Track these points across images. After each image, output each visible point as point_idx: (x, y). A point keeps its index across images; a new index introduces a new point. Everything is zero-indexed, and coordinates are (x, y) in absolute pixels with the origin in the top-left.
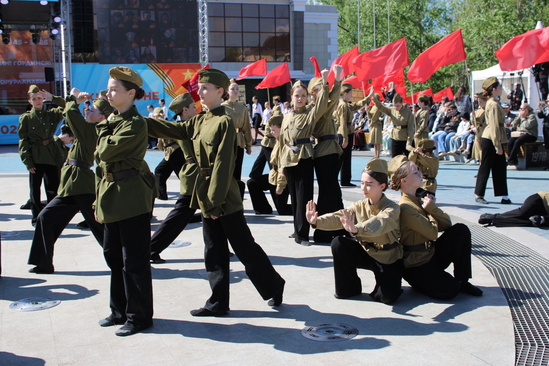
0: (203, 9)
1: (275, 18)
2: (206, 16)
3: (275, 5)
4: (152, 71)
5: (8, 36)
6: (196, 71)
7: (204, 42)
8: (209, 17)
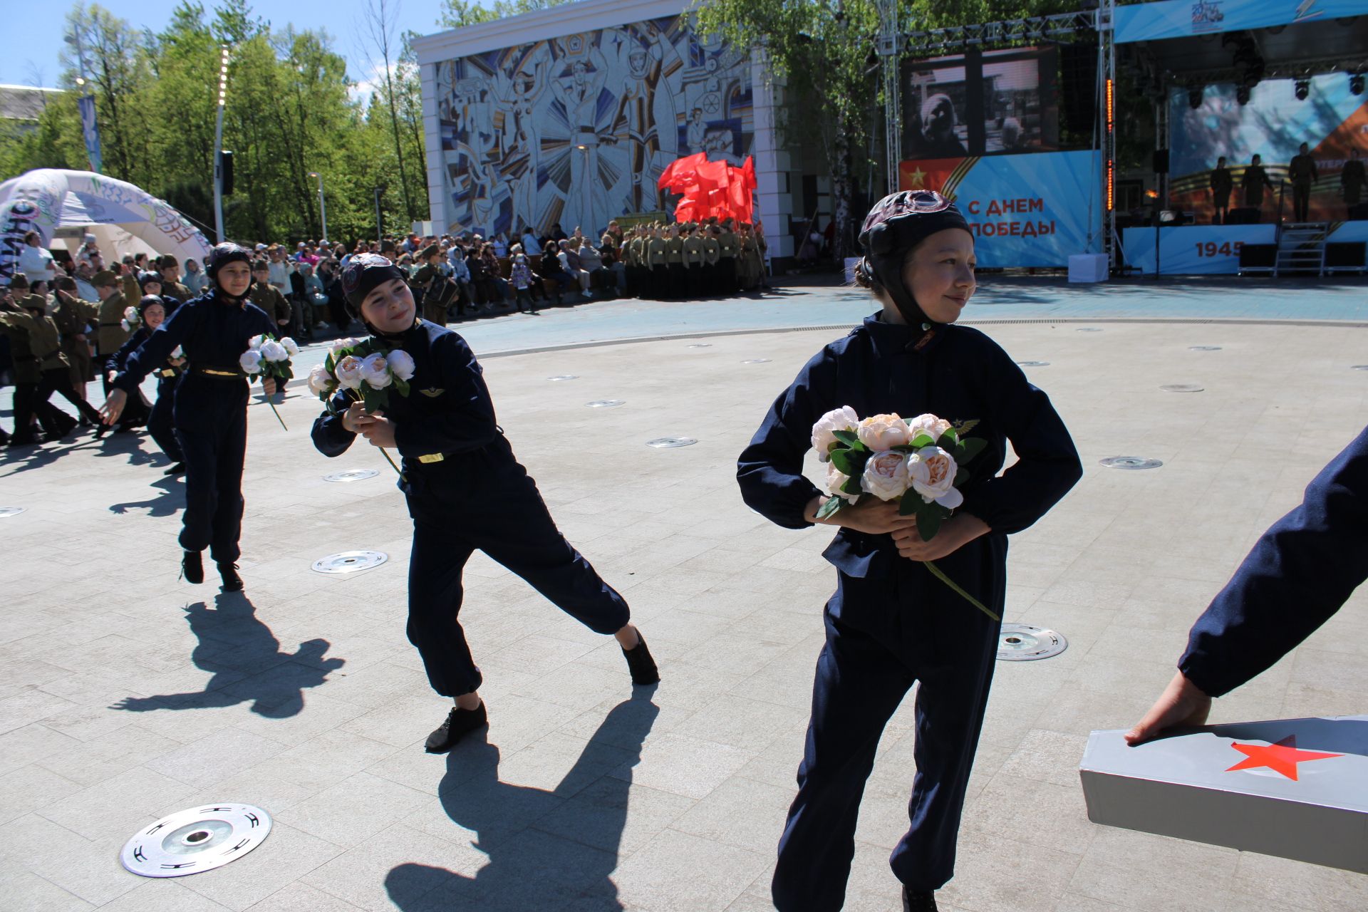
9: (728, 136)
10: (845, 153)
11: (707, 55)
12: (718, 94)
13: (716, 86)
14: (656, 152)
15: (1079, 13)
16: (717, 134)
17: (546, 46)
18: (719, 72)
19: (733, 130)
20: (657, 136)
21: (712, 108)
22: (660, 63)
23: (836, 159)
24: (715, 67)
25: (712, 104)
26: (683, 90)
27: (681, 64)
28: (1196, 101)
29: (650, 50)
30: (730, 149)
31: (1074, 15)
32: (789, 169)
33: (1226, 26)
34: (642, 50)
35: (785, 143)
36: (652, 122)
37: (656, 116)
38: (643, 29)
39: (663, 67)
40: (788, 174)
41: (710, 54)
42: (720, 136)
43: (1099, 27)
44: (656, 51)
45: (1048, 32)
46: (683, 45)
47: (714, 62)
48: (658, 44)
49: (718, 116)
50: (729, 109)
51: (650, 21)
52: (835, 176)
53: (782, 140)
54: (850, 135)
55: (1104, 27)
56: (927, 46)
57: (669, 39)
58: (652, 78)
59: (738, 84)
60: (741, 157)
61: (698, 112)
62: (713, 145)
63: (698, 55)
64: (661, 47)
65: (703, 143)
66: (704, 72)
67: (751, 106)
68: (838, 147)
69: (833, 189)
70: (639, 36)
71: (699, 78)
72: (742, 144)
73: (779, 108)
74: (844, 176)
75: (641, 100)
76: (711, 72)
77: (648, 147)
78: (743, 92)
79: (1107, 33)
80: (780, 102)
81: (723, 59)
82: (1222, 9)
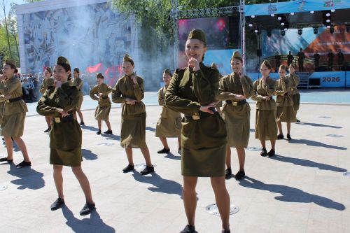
9: (122, 43)
11: (116, 16)
12: (119, 28)
13: (119, 26)
15: (234, 7)
16: (119, 41)
17: (62, 11)
18: (120, 21)
19: (124, 40)
25: (117, 32)
27: (107, 19)
28: (269, 35)
30: (123, 46)
31: (232, 7)
33: (278, 12)
34: (94, 13)
35: (141, 45)
39: (101, 19)
40: (142, 55)
43: (240, 11)
45: (224, 12)
47: (118, 18)
49: (119, 35)
50: (123, 33)
55: (242, 11)
56: (187, 15)
59: (126, 26)
61: (113, 34)
62: (118, 45)
63: (113, 16)
66: (115, 21)
67: (130, 33)
73: (139, 34)
75: (94, 30)
76: (117, 21)
78: (128, 28)
79: (242, 13)
82: (276, 7)
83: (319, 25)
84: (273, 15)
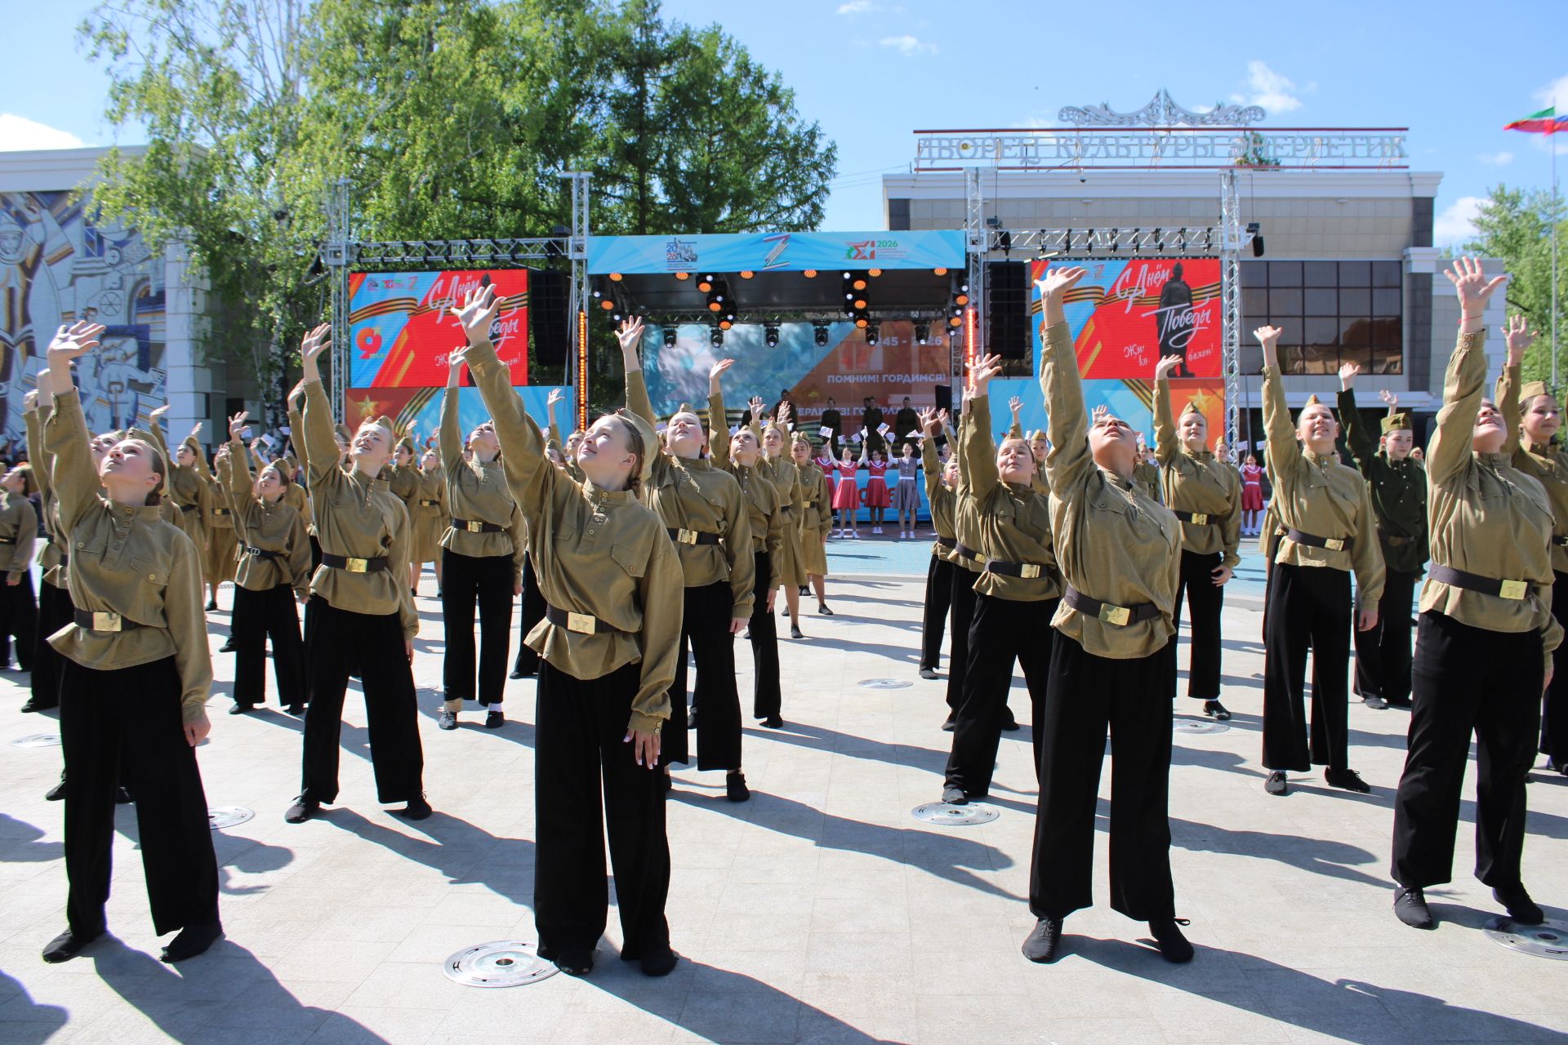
0: (1231, 273)
1: (1371, 288)
2: (1236, 289)
3: (1371, 262)
4: (1130, 392)
5: (876, 331)
6: (1214, 393)
7: (1232, 337)
8: (1243, 288)
9: (131, 345)
10: (281, 375)
11: (107, 244)
12: (119, 292)
13: (118, 282)
14: (31, 358)
15: (551, 239)
16: (117, 341)
18: (123, 266)
19: (138, 338)
20: (31, 337)
21: (111, 309)
22: (41, 247)
23: (270, 381)
24: (117, 260)
25: (111, 304)
26: (72, 283)
27: (70, 252)
28: (670, 339)
29: (28, 229)
30: (134, 361)
31: (546, 240)
32: (209, 390)
33: (699, 267)
35: (205, 360)
36: (26, 320)
37: (33, 312)
38: (20, 203)
39: (45, 252)
40: (207, 396)
41: (111, 243)
42: (121, 344)
43: (572, 255)
44: (36, 232)
45: (518, 256)
46: (75, 230)
47: (116, 253)
48: (39, 224)
49: (120, 320)
50: (134, 312)
51: (30, 193)
52: (267, 401)
53: (202, 354)
54: (287, 354)
55: (577, 256)
56: (382, 260)
57: (56, 218)
58: (29, 265)
59: (147, 284)
60: (147, 371)
61: (92, 313)
62: (111, 354)
63: (95, 243)
64: (43, 225)
65: (98, 352)
66: (103, 265)
67: (164, 311)
68: (271, 366)
69: (263, 416)
70: (13, 210)
71: (95, 271)
72: (149, 355)
73: (200, 317)
74: (278, 402)
75: (11, 291)
76: (111, 265)
77: (19, 352)
78: (153, 294)
79: (580, 262)
80: (201, 309)
81: (125, 249)
82: (695, 249)
83: (832, 315)
84: (682, 275)
